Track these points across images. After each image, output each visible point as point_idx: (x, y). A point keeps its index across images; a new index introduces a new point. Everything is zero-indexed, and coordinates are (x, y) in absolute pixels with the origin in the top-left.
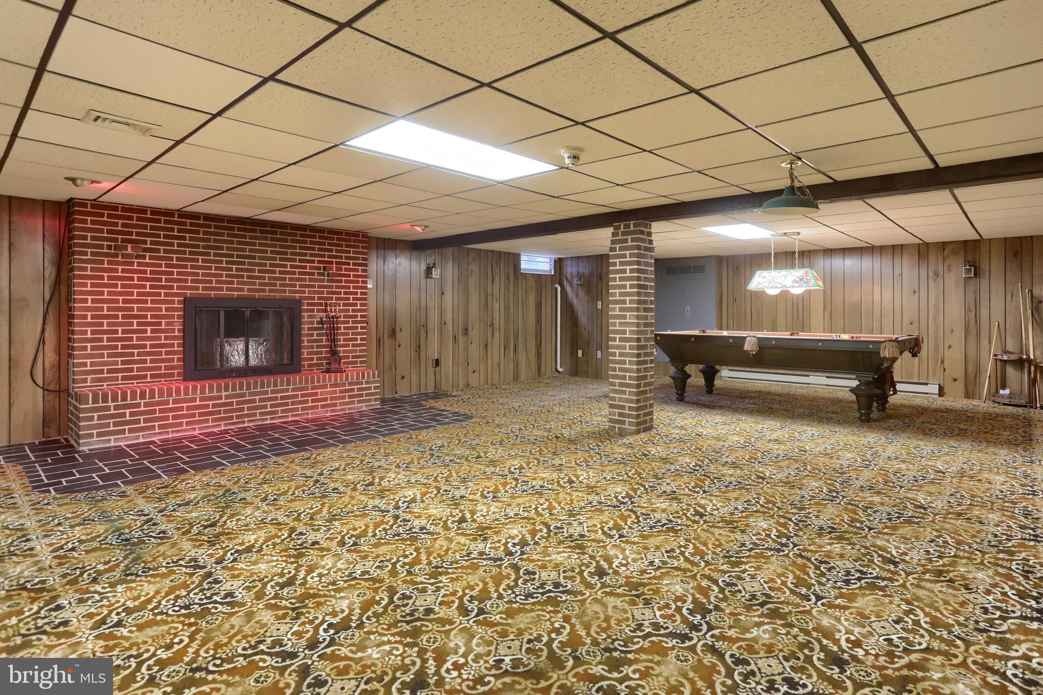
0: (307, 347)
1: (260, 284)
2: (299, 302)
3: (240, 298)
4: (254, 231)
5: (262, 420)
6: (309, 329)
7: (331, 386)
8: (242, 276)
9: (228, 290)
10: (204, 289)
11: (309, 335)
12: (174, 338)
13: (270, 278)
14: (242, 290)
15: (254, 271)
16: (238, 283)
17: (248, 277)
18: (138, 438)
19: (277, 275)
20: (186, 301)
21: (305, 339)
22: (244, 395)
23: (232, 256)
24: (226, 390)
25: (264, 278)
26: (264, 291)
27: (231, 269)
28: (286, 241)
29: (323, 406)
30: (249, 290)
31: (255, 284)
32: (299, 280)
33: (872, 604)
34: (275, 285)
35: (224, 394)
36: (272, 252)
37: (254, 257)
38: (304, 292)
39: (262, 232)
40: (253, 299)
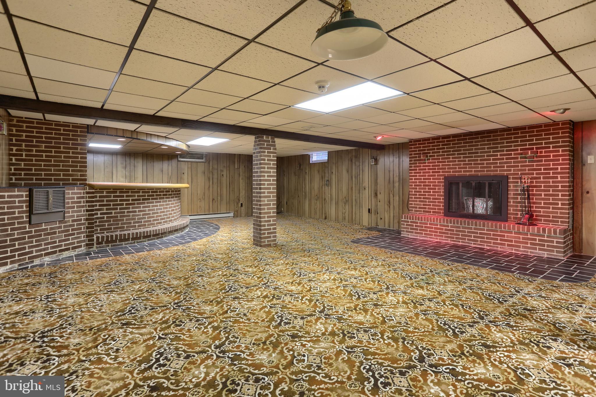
0: (513, 206)
1: (481, 168)
2: (507, 177)
3: (470, 176)
4: (478, 138)
5: (469, 243)
6: (514, 194)
7: (515, 233)
8: (471, 164)
9: (464, 171)
10: (453, 172)
11: (514, 198)
12: (441, 196)
13: (487, 164)
14: (471, 171)
15: (477, 160)
16: (469, 168)
17: (474, 164)
18: (417, 236)
19: (491, 161)
20: (446, 178)
21: (512, 201)
22: (459, 227)
23: (466, 154)
24: (451, 223)
25: (483, 164)
26: (484, 171)
27: (465, 161)
28: (497, 140)
29: (508, 245)
30: (475, 171)
31: (478, 168)
32: (506, 163)
33: (136, 351)
34: (491, 167)
35: (450, 225)
36: (488, 148)
37: (477, 153)
38: (510, 170)
39: (481, 138)
40: (477, 176)
